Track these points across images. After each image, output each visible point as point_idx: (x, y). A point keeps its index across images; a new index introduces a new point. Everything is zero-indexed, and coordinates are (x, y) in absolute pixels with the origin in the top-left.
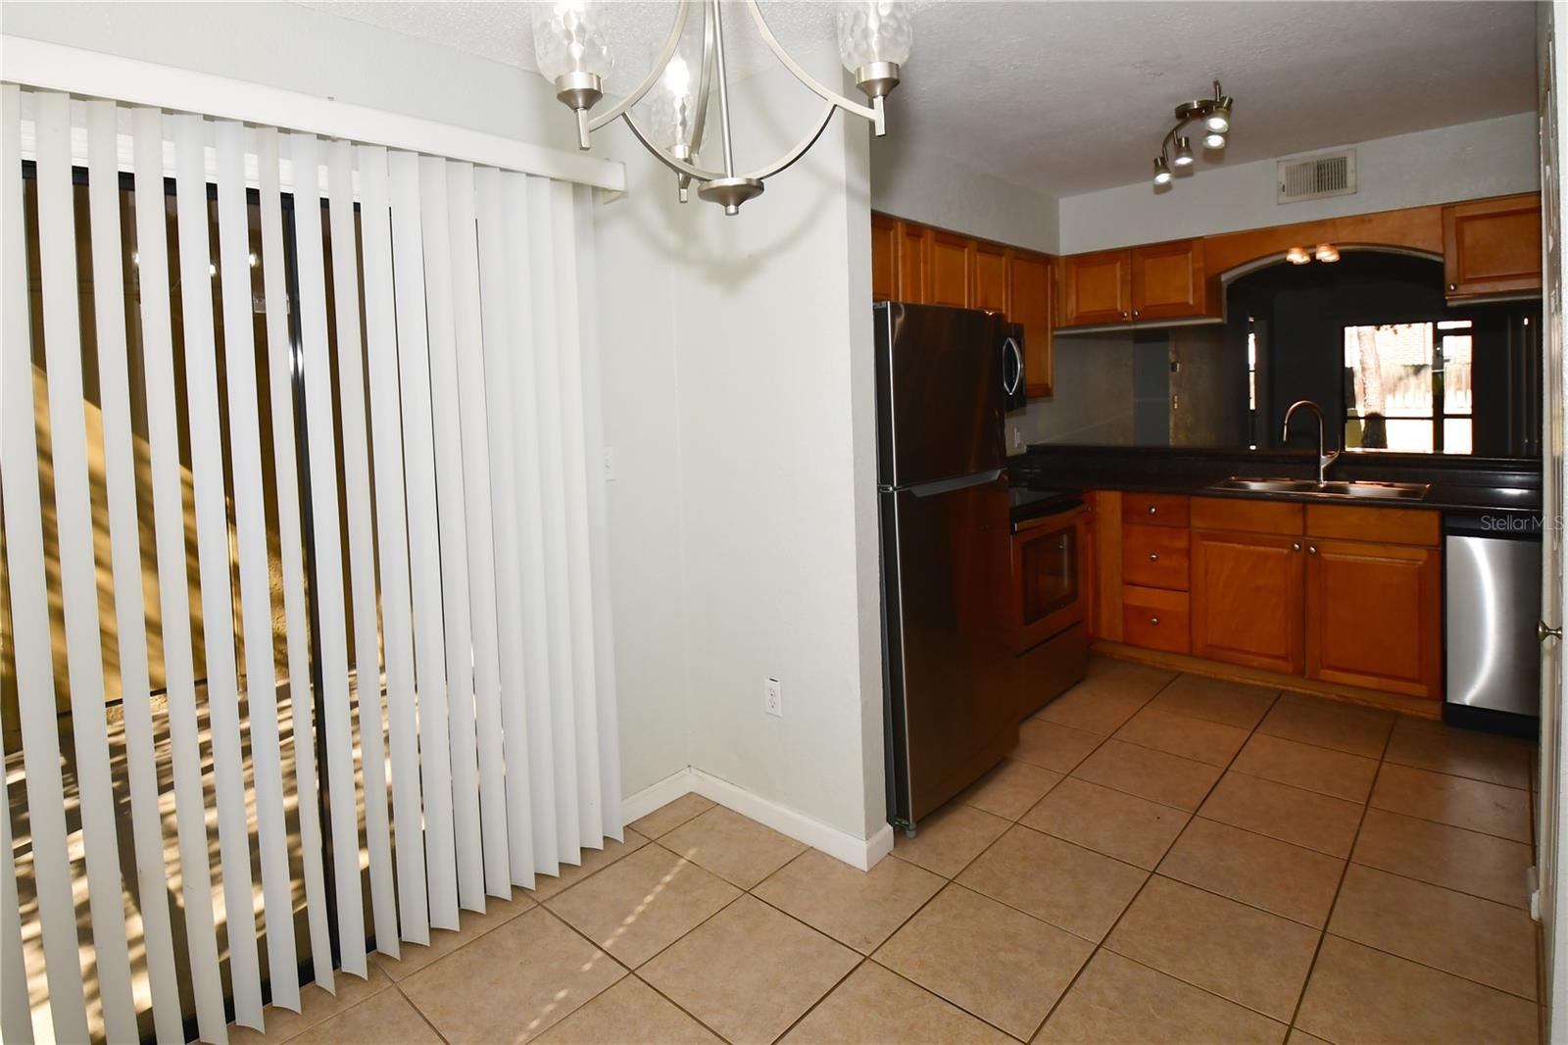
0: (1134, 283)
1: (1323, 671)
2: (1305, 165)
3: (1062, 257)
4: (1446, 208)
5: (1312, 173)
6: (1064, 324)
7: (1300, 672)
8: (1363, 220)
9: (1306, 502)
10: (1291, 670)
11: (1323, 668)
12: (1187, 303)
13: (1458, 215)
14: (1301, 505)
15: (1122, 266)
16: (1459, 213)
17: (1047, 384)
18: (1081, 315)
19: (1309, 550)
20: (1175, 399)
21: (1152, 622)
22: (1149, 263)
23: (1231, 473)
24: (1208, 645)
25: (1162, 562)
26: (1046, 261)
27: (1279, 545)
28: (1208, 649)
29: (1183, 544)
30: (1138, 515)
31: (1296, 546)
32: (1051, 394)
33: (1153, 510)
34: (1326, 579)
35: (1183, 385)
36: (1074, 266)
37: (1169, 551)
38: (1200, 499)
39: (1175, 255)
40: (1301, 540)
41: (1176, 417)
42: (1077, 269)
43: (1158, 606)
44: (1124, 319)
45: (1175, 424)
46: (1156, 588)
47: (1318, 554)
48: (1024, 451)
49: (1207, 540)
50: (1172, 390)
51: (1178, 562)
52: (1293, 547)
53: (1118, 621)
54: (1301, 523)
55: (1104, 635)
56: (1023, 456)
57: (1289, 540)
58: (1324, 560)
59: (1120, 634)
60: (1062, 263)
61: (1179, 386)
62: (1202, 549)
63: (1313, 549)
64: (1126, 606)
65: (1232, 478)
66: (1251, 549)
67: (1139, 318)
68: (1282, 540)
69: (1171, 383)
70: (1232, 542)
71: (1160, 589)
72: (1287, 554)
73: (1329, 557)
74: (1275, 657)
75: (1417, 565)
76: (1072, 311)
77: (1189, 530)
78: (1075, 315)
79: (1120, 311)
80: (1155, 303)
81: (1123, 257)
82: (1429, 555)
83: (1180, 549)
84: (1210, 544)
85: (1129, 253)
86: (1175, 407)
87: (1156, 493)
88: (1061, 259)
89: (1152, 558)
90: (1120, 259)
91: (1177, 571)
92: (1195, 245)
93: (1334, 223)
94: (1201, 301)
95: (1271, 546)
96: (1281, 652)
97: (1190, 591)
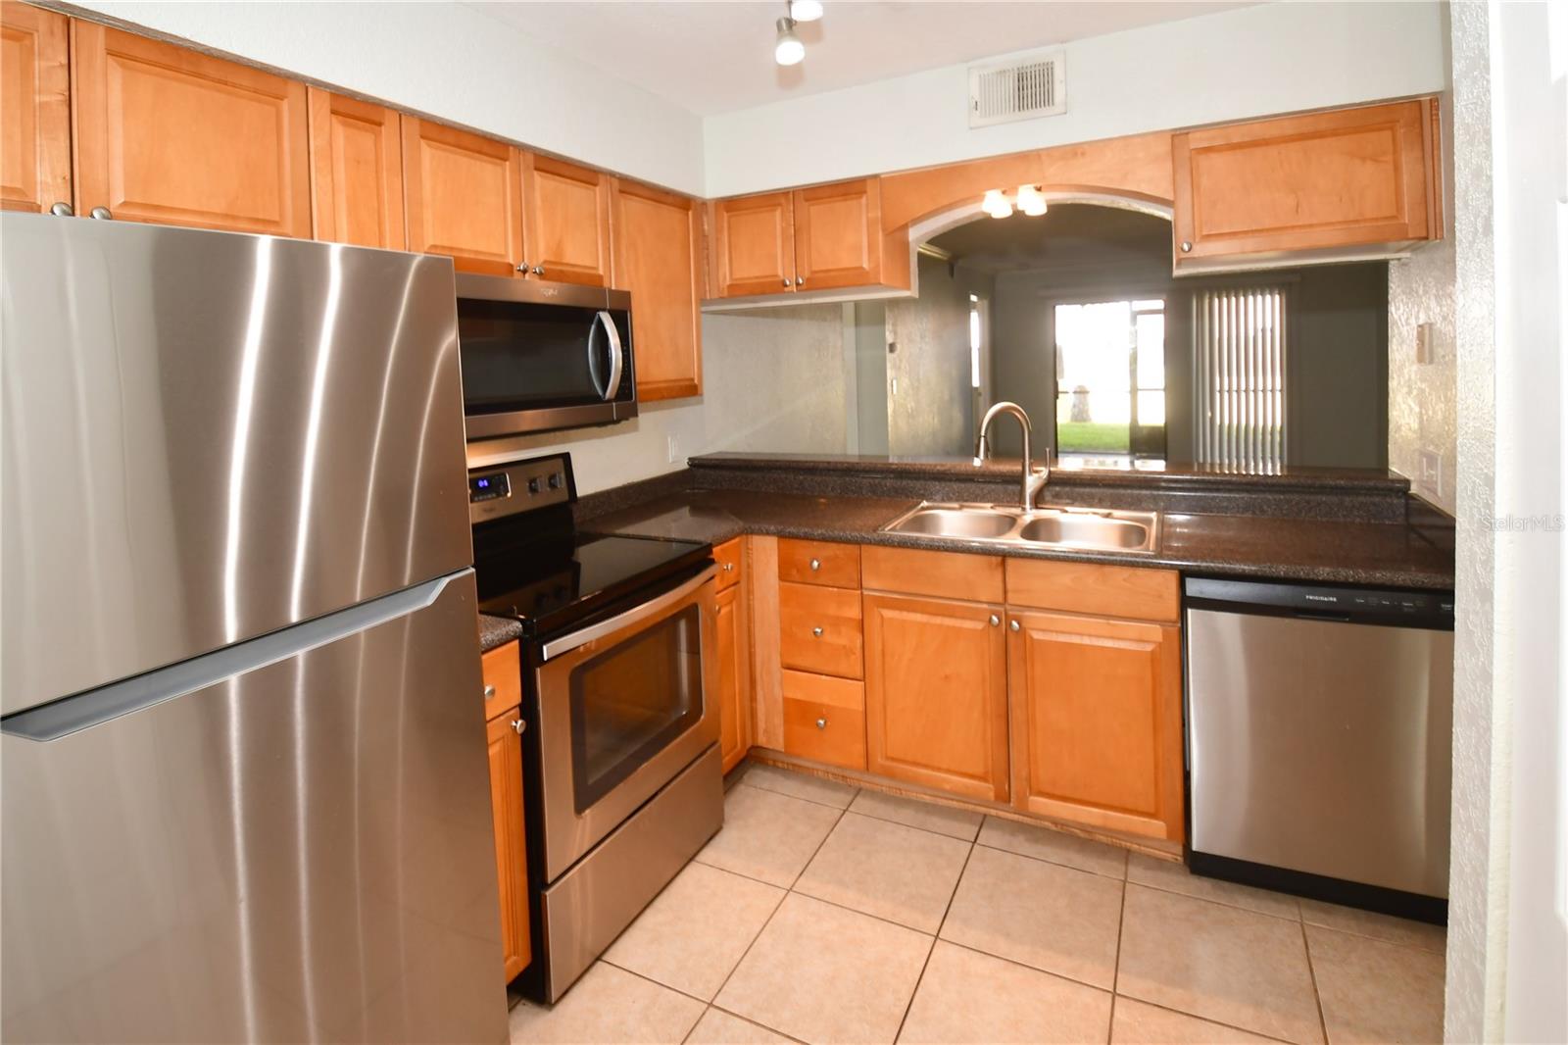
0: (798, 235)
1: (1032, 798)
2: (1002, 72)
3: (710, 200)
4: (1178, 136)
5: (1011, 84)
6: (715, 295)
7: (1004, 798)
8: (1073, 152)
9: (1004, 556)
10: (991, 795)
11: (1031, 794)
12: (862, 268)
13: (1192, 147)
14: (1000, 559)
15: (783, 213)
16: (1197, 141)
17: (693, 380)
18: (735, 282)
19: (1011, 624)
20: (895, 382)
21: (818, 725)
22: (816, 210)
23: (923, 497)
24: (888, 758)
25: (829, 638)
26: (684, 203)
27: (974, 615)
28: (889, 763)
29: (854, 612)
30: (798, 571)
31: (995, 619)
32: (699, 392)
33: (816, 564)
34: (1033, 665)
35: (903, 367)
36: (725, 214)
37: (837, 622)
38: (874, 549)
39: (846, 200)
40: (1001, 609)
41: (894, 402)
42: (729, 217)
43: (825, 700)
44: (786, 289)
45: (894, 411)
46: (822, 674)
47: (1022, 631)
48: (684, 465)
49: (884, 607)
50: (890, 373)
51: (849, 638)
52: (990, 619)
53: (778, 720)
54: (1000, 585)
55: (762, 740)
56: (683, 473)
57: (985, 609)
58: (1031, 638)
59: (781, 740)
60: (711, 209)
61: (897, 368)
62: (878, 621)
63: (1015, 624)
64: (786, 700)
65: (922, 505)
66: (938, 620)
67: (804, 287)
68: (977, 609)
69: (889, 365)
70: (914, 611)
71: (827, 675)
72: (983, 630)
73: (1037, 635)
74: (972, 776)
75: (1149, 648)
76: (725, 278)
77: (862, 593)
78: (728, 282)
79: (782, 278)
80: (824, 268)
81: (783, 201)
82: (1166, 635)
83: (851, 619)
84: (888, 613)
85: (791, 196)
86: (895, 392)
87: (819, 540)
88: (708, 203)
89: (815, 633)
90: (780, 205)
91: (847, 651)
92: (870, 186)
93: (1039, 156)
94: (878, 266)
95: (963, 618)
96: (979, 770)
97: (864, 681)
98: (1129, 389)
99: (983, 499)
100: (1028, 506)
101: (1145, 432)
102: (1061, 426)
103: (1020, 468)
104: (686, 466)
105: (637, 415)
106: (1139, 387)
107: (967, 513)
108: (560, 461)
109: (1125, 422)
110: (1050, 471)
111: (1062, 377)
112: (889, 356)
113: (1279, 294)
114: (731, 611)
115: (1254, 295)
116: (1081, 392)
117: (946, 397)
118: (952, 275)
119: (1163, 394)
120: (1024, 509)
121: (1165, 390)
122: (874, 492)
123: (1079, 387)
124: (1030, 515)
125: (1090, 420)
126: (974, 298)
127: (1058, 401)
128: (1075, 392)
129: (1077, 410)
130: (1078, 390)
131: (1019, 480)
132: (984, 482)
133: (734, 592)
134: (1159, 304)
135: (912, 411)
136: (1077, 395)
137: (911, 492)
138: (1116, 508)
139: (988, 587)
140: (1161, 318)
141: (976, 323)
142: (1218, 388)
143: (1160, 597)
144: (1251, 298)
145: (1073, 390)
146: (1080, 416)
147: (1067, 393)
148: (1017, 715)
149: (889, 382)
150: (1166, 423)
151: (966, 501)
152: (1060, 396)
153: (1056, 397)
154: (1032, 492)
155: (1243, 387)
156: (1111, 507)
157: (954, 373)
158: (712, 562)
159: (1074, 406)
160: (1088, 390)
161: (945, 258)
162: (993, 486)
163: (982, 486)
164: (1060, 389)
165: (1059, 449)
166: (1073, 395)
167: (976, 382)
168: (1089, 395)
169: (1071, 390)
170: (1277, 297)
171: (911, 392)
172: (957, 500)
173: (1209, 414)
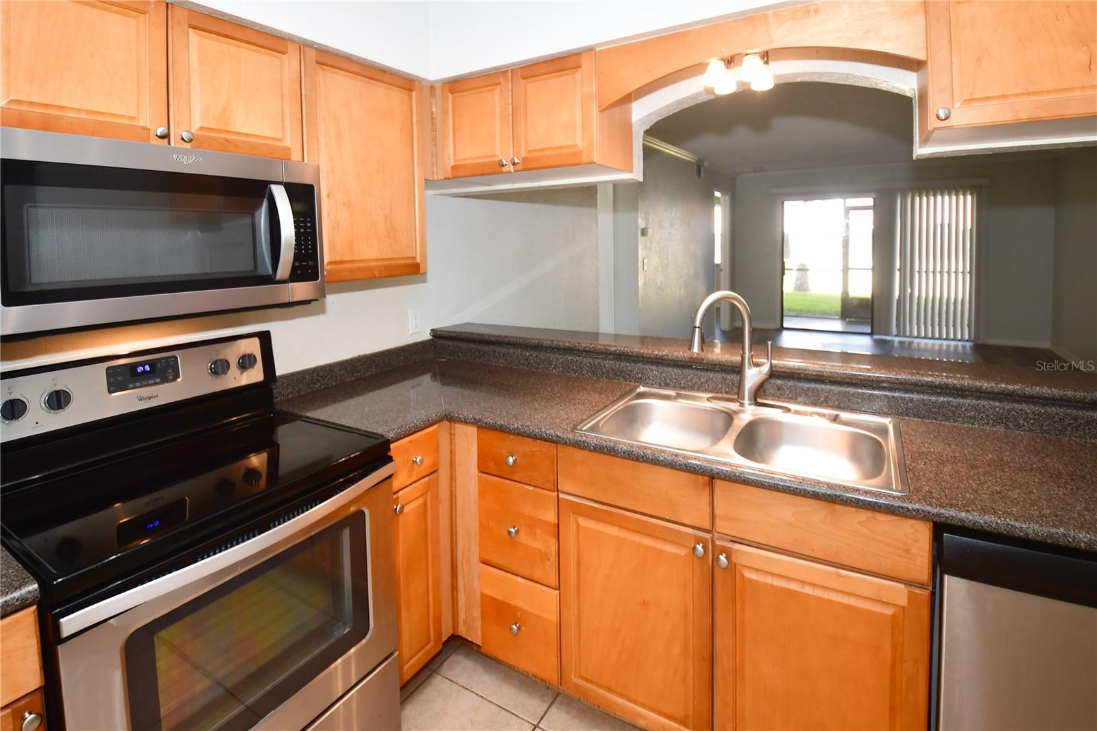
9: (713, 477)
12: (575, 146)
14: (707, 479)
15: (501, 92)
17: (414, 258)
18: (458, 163)
19: (718, 559)
20: (645, 261)
21: (511, 629)
22: (534, 88)
23: (641, 381)
24: (581, 677)
25: (524, 539)
26: (407, 83)
27: (676, 539)
28: (581, 683)
29: (551, 517)
30: (496, 464)
31: (699, 547)
32: (421, 271)
33: (511, 460)
34: (743, 608)
35: (653, 248)
36: (450, 95)
37: (534, 524)
38: (570, 450)
39: (561, 76)
40: (708, 536)
41: (645, 277)
42: (453, 99)
43: (519, 603)
44: (504, 169)
45: (645, 284)
46: (518, 576)
47: (732, 567)
48: (427, 336)
49: (581, 515)
50: (641, 254)
51: (543, 543)
52: (694, 549)
53: (477, 613)
54: (708, 509)
55: (462, 631)
56: (423, 344)
57: (689, 535)
58: (743, 576)
59: (479, 634)
60: (438, 91)
61: (646, 248)
62: (573, 528)
63: (723, 558)
64: (483, 595)
65: (638, 390)
66: (637, 538)
67: (520, 167)
68: (680, 532)
69: (640, 247)
70: (612, 524)
71: (522, 577)
72: (686, 555)
73: (750, 575)
74: (671, 718)
75: (889, 611)
76: (449, 159)
77: (558, 494)
78: (452, 163)
79: (500, 158)
80: (539, 147)
81: (501, 80)
82: (911, 596)
83: (546, 522)
84: (583, 522)
85: (509, 74)
86: (645, 268)
87: (514, 434)
88: (436, 85)
89: (509, 532)
90: (499, 84)
91: (544, 557)
92: (585, 62)
93: (766, 17)
94: (591, 144)
95: (664, 540)
96: (680, 713)
97: (559, 589)
98: (841, 268)
99: (700, 388)
100: (746, 402)
101: (855, 303)
102: (787, 294)
103: (739, 358)
104: (429, 337)
105: (325, 297)
106: (850, 266)
107: (682, 402)
108: (256, 341)
109: (838, 294)
110: (771, 366)
111: (788, 257)
112: (641, 239)
113: (971, 194)
114: (425, 504)
115: (942, 195)
116: (802, 269)
117: (692, 272)
118: (699, 174)
119: (870, 273)
120: (742, 405)
121: (873, 269)
122: (594, 373)
123: (802, 265)
124: (749, 413)
125: (809, 290)
126: (717, 194)
127: (784, 277)
128: (798, 270)
129: (799, 282)
130: (800, 267)
131: (738, 370)
132: (702, 370)
133: (429, 482)
134: (869, 201)
135: (661, 284)
136: (800, 272)
137: (629, 375)
138: (844, 409)
139: (693, 508)
140: (871, 212)
141: (719, 215)
142: (917, 268)
143: (907, 551)
144: (939, 198)
145: (797, 268)
146: (801, 287)
147: (792, 270)
148: (724, 662)
149: (640, 260)
150: (873, 295)
151: (684, 388)
152: (786, 272)
153: (783, 273)
154: (751, 387)
155: (938, 269)
156: (839, 407)
157: (699, 253)
158: (390, 459)
159: (797, 279)
160: (808, 267)
161: (694, 161)
162: (711, 375)
163: (700, 373)
164: (786, 267)
165: (784, 314)
166: (797, 272)
167: (718, 259)
168: (809, 273)
169: (795, 268)
170: (969, 197)
171: (660, 268)
172: (674, 387)
173: (909, 291)
